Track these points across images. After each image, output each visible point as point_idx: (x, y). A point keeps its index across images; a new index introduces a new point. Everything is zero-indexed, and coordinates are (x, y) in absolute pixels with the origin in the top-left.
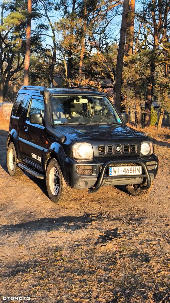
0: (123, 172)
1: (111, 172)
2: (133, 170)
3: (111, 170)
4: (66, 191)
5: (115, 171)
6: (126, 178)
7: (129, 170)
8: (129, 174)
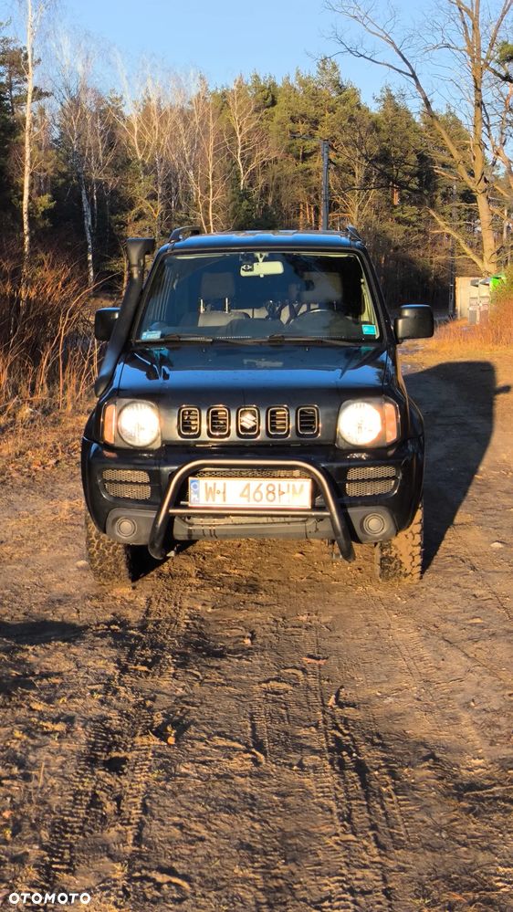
0: (242, 495)
1: (197, 493)
2: (277, 492)
3: (195, 487)
4: (98, 545)
5: (210, 492)
6: (269, 518)
7: (264, 492)
8: (265, 504)
